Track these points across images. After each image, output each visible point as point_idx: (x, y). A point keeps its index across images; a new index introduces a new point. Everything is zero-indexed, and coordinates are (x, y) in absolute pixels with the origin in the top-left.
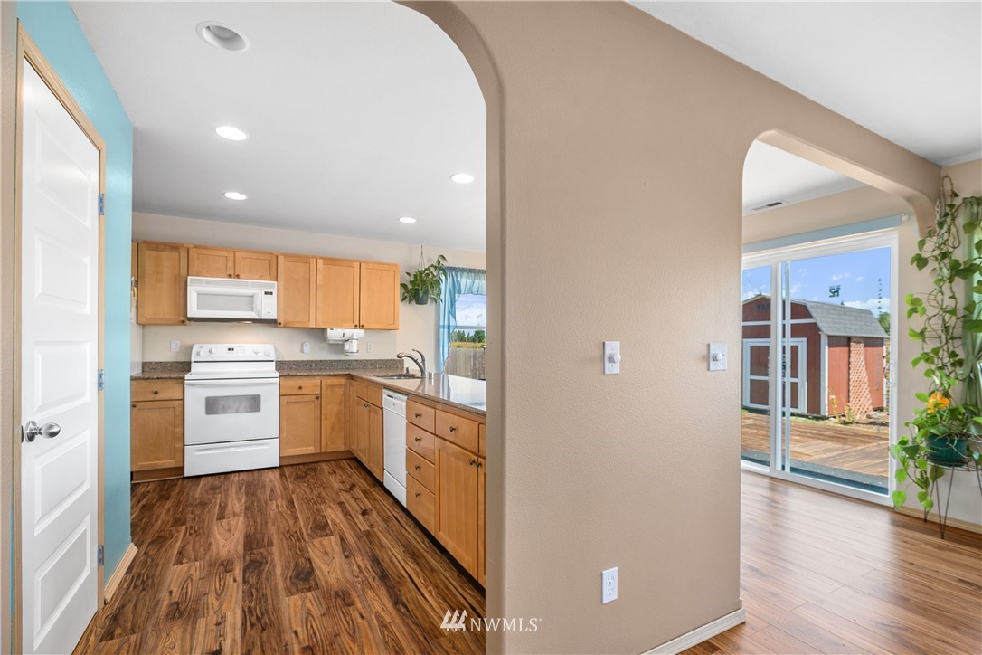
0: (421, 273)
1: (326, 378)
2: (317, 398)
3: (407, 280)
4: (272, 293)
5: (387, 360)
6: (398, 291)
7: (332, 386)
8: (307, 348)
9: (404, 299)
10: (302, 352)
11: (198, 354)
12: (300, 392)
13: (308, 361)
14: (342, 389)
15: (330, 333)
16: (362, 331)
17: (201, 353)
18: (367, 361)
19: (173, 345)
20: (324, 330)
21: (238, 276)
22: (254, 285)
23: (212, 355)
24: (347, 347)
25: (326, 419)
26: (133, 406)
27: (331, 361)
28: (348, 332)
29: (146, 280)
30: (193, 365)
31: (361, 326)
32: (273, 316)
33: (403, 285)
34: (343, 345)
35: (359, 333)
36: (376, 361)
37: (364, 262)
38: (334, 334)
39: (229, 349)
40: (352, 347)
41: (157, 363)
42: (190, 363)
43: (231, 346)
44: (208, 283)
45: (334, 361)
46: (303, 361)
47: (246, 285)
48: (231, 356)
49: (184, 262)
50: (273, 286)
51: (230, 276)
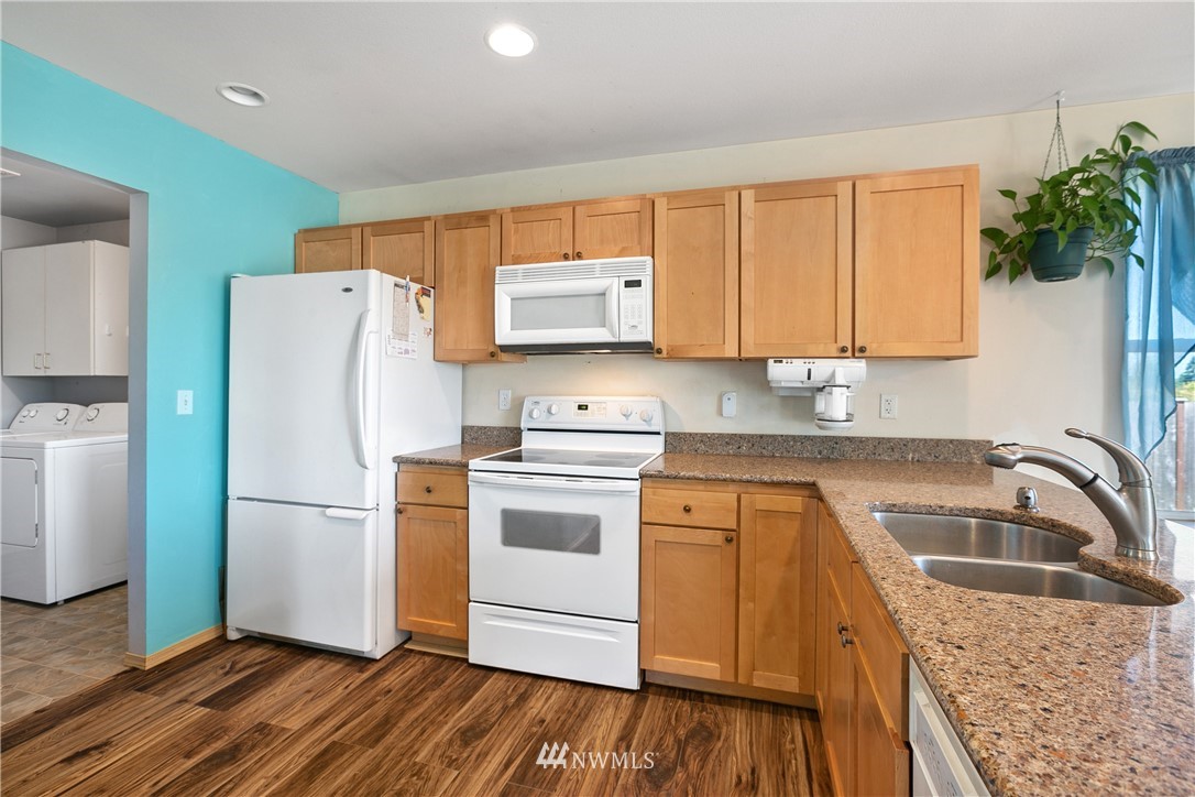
0: (1056, 184)
1: (752, 489)
2: (729, 540)
3: (1003, 213)
4: (637, 283)
5: (938, 442)
6: (975, 251)
7: (769, 514)
8: (731, 406)
9: (992, 271)
10: (720, 413)
11: (531, 416)
12: (686, 519)
13: (733, 437)
14: (796, 524)
15: (776, 371)
16: (862, 364)
17: (535, 415)
18: (880, 441)
19: (502, 397)
20: (762, 362)
21: (579, 256)
22: (605, 269)
23: (552, 418)
24: (821, 405)
25: (753, 599)
26: (398, 511)
27: (786, 438)
28: (822, 369)
29: (445, 282)
30: (526, 435)
31: (858, 352)
32: (645, 335)
33: (990, 234)
34: (812, 400)
35: (850, 370)
36: (905, 444)
37: (865, 177)
38: (786, 373)
39: (580, 407)
40: (836, 406)
41: (481, 428)
42: (518, 431)
43: (583, 400)
44: (527, 274)
45: (794, 438)
46: (721, 436)
47: (590, 271)
48: (584, 420)
49: (495, 242)
50: (642, 266)
51: (566, 257)
